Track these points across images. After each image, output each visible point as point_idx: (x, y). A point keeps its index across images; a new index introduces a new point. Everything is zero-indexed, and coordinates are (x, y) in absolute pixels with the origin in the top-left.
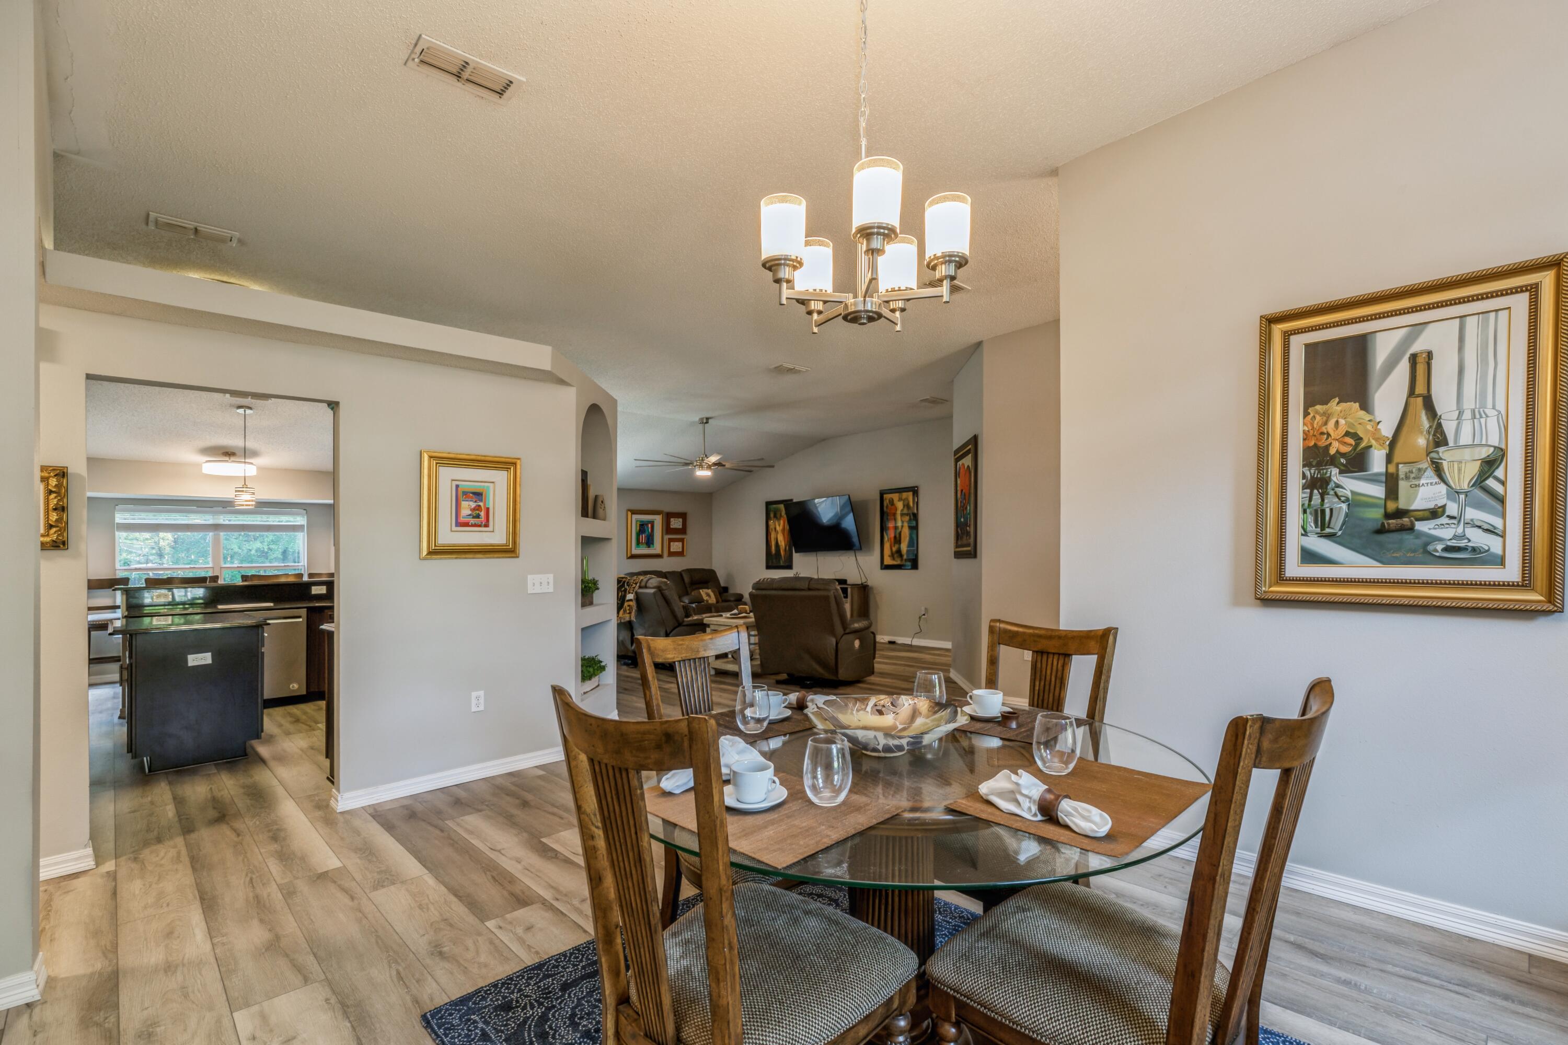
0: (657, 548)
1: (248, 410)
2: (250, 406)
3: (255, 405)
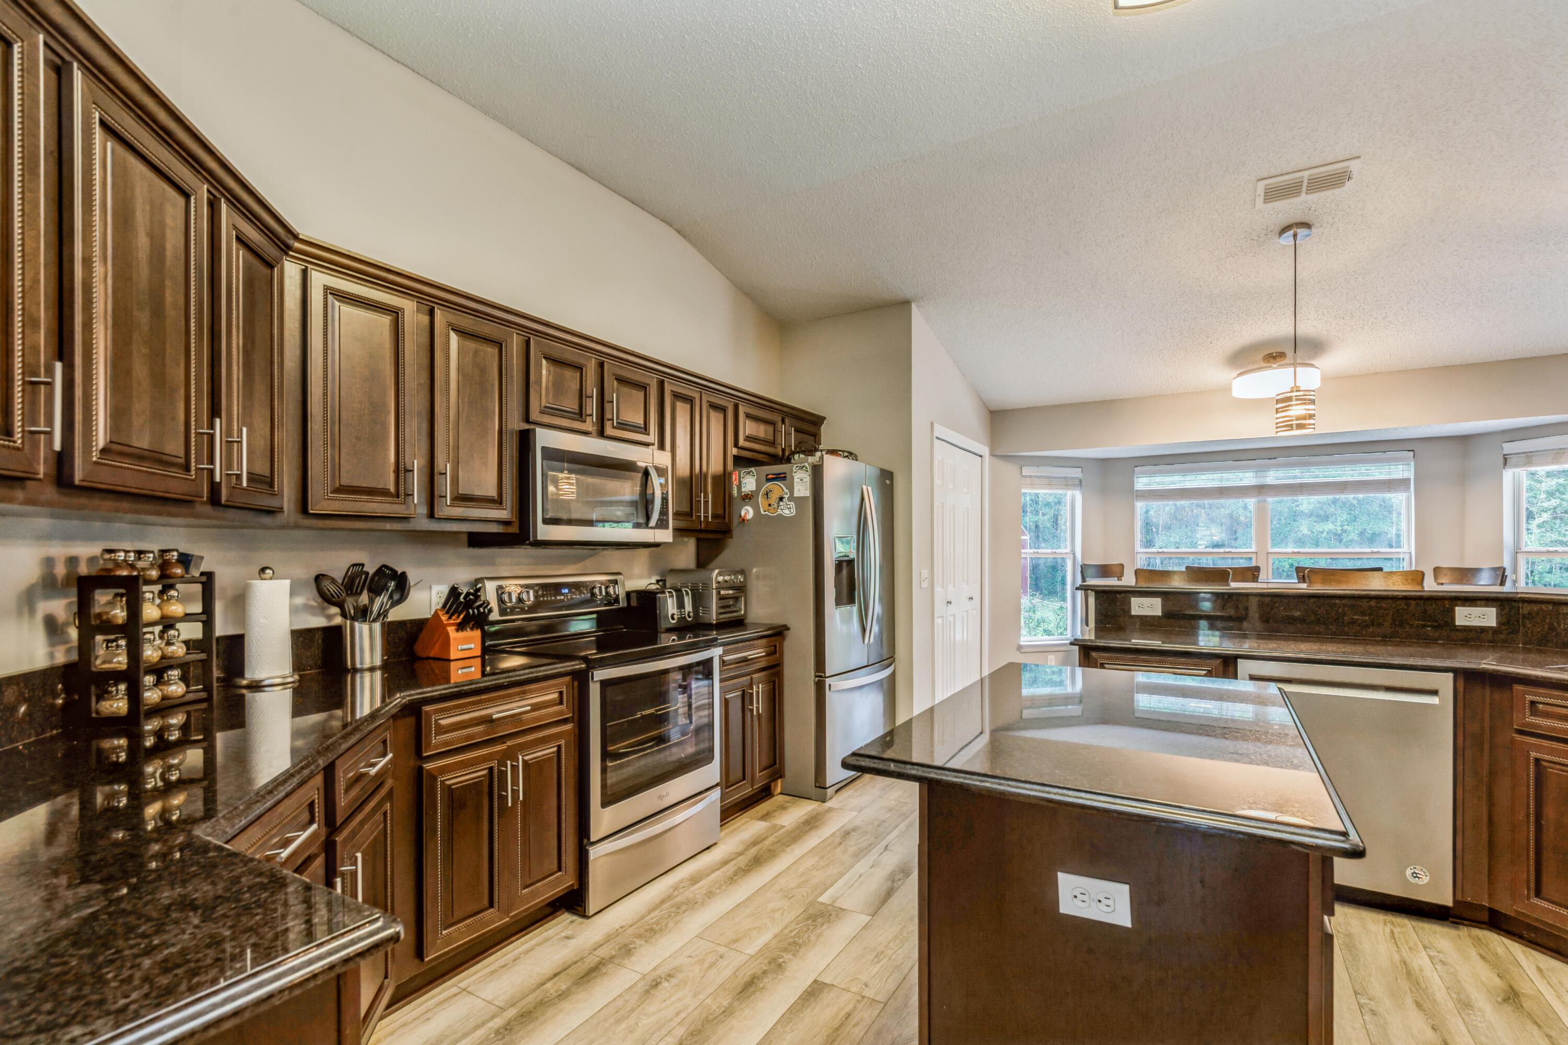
1: (1301, 232)
2: (1306, 220)
3: (1317, 213)
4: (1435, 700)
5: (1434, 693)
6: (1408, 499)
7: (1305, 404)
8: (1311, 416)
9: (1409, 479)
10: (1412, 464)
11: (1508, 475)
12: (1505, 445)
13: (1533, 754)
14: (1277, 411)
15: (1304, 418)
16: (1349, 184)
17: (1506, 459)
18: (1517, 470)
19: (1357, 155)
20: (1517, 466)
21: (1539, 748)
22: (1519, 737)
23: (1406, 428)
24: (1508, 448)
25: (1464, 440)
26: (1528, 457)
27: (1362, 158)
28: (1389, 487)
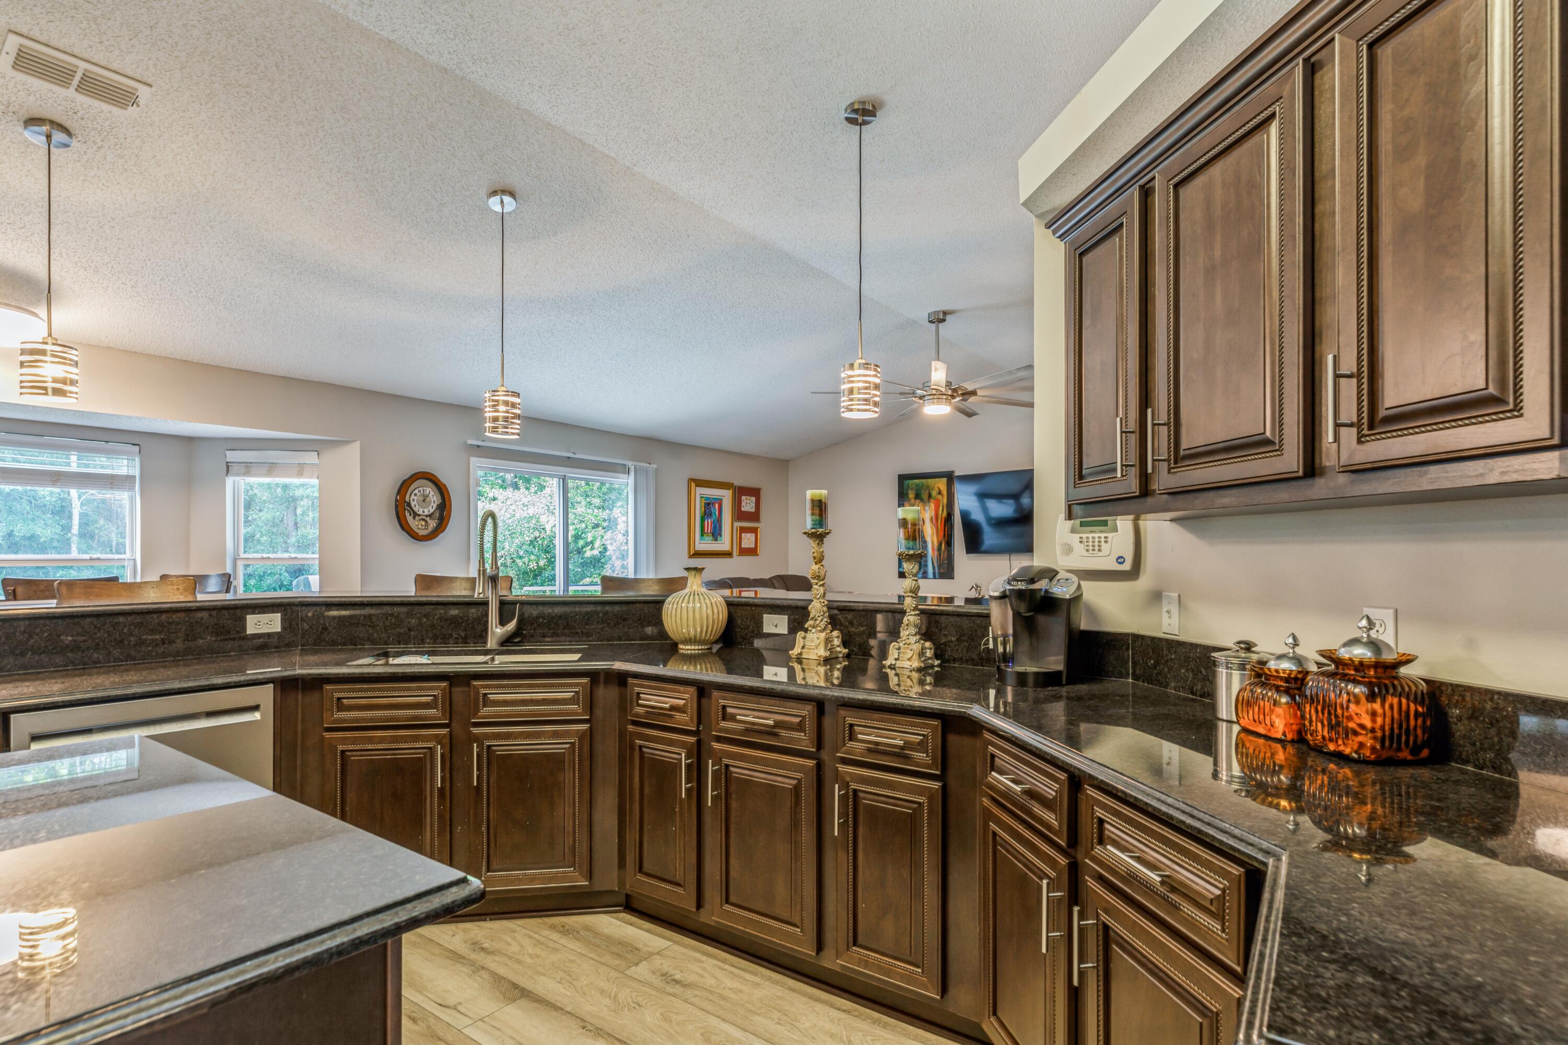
0: (724, 544)
1: (58, 137)
2: (68, 124)
3: (83, 123)
4: (257, 716)
5: (256, 708)
6: (132, 499)
7: (65, 364)
8: (73, 383)
9: (134, 477)
10: (137, 460)
11: (230, 481)
12: (227, 452)
13: (340, 748)
14: (22, 364)
15: (64, 381)
16: (132, 110)
17: (228, 467)
18: (237, 479)
19: (149, 81)
20: (238, 475)
21: (344, 741)
22: (327, 735)
23: (140, 419)
24: (231, 456)
25: (189, 440)
26: (247, 467)
27: (154, 89)
28: (111, 483)
